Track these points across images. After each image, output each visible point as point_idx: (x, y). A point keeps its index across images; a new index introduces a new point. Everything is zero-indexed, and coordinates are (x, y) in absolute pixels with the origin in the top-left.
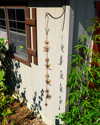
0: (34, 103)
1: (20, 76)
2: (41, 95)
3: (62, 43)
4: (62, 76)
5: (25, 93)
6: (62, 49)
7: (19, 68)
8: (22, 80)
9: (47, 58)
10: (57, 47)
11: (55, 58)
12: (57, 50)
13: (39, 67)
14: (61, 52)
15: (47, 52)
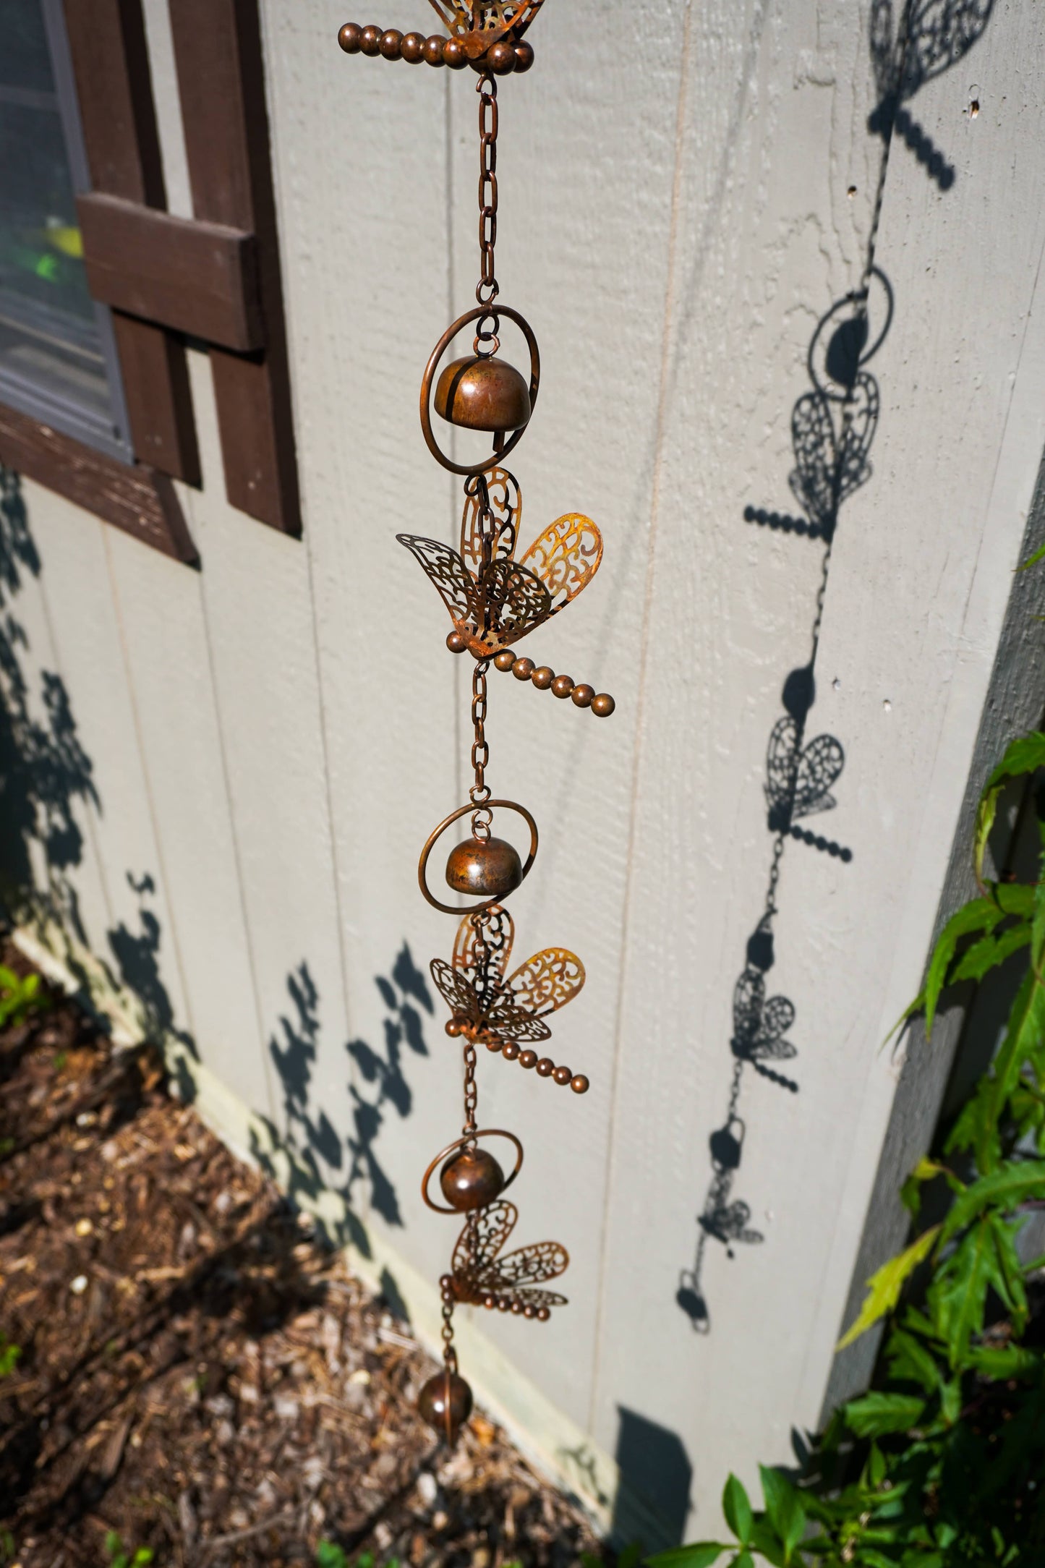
0: (290, 1108)
1: (64, 699)
2: (388, 1024)
5: (151, 943)
7: (24, 571)
8: (87, 764)
9: (488, 311)
10: (750, 58)
11: (679, 358)
12: (746, 144)
13: (331, 580)
14: (852, 189)
15: (484, 55)
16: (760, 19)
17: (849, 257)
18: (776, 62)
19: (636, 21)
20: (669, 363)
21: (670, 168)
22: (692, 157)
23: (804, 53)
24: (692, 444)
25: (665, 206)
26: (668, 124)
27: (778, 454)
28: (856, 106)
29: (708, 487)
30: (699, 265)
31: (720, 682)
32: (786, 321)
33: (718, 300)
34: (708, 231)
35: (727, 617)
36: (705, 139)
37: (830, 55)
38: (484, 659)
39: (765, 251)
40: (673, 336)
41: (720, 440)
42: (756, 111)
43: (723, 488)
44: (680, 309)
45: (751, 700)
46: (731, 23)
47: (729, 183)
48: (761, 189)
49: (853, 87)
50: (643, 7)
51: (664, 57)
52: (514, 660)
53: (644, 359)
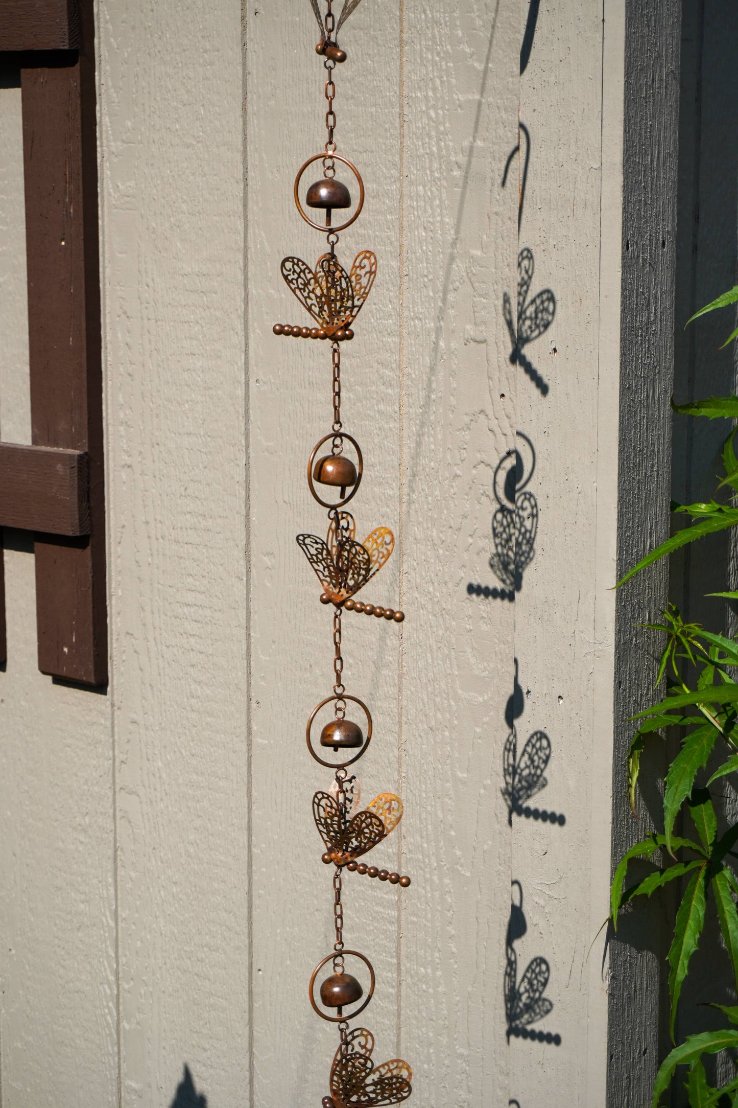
3: (527, 255)
4: (534, 782)
6: (519, 341)
9: (338, 435)
10: (438, 330)
11: (410, 503)
12: (441, 375)
13: (134, 722)
14: (503, 395)
15: (334, 334)
16: (442, 310)
17: (505, 432)
18: (453, 332)
19: (371, 312)
20: (404, 506)
21: (397, 390)
22: (410, 383)
23: (468, 327)
24: (423, 557)
25: (396, 412)
26: (394, 366)
27: (478, 554)
28: (499, 353)
29: (436, 584)
30: (419, 444)
31: (456, 722)
32: (474, 472)
33: (432, 464)
34: (422, 425)
35: (456, 673)
36: (417, 373)
37: (482, 328)
38: (339, 605)
39: (458, 433)
40: (406, 490)
41: (441, 551)
42: (445, 357)
43: (446, 583)
44: (409, 472)
45: (478, 730)
46: (426, 313)
47: (433, 397)
48: (452, 398)
49: (496, 343)
50: (374, 304)
51: (389, 330)
52: (354, 603)
53: (388, 506)
